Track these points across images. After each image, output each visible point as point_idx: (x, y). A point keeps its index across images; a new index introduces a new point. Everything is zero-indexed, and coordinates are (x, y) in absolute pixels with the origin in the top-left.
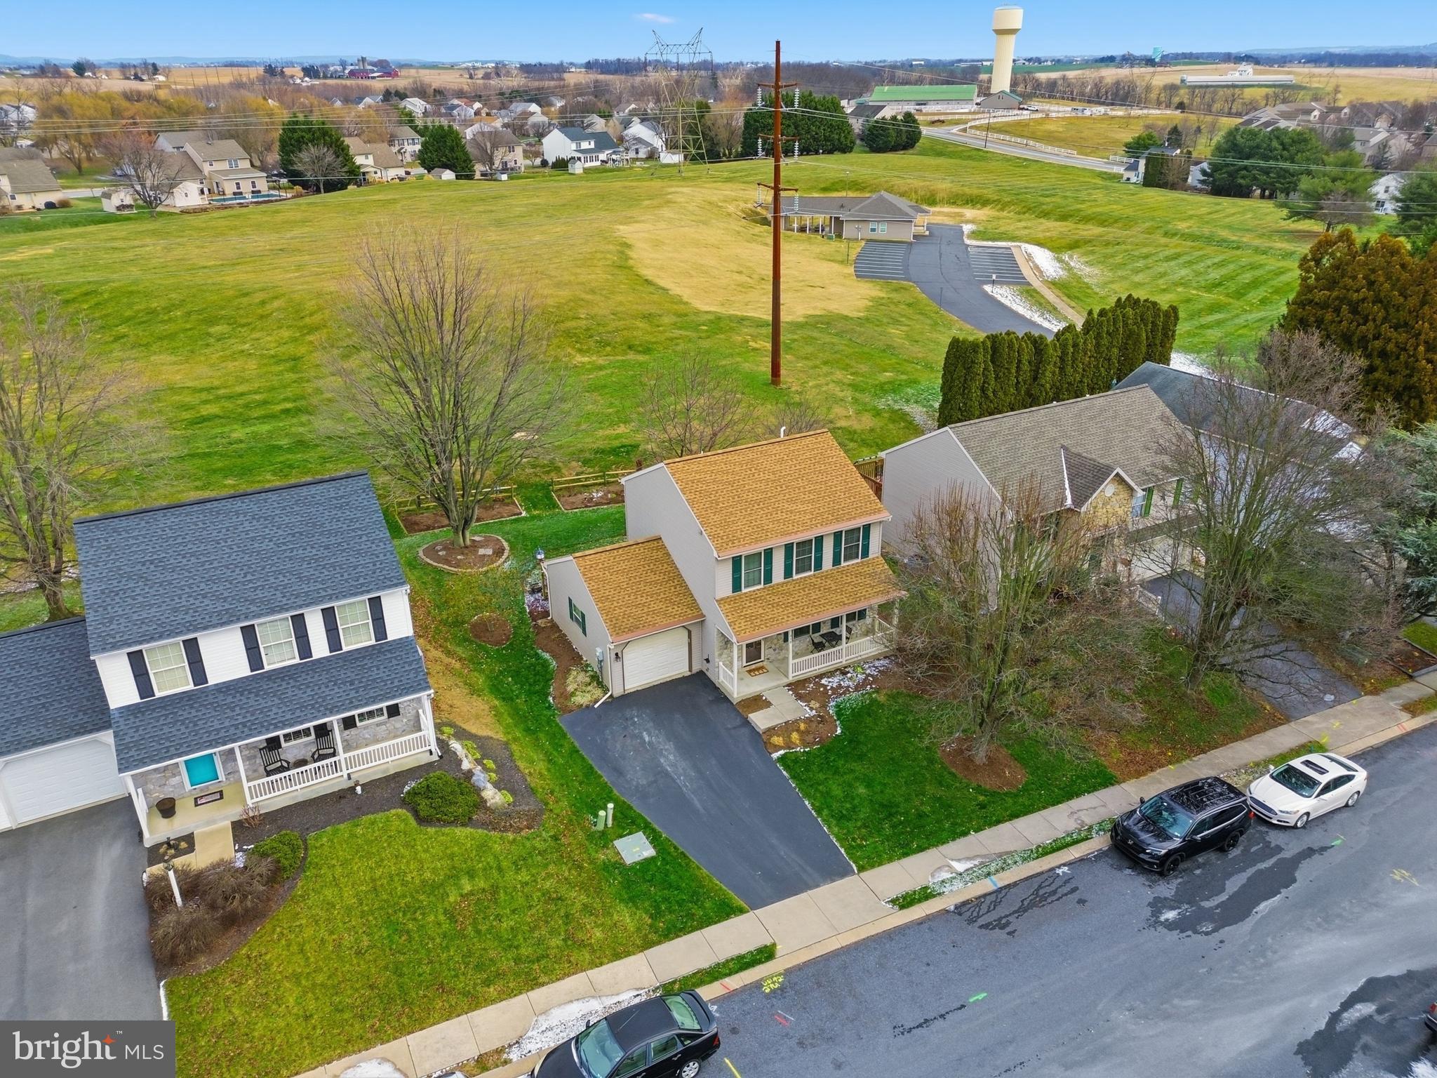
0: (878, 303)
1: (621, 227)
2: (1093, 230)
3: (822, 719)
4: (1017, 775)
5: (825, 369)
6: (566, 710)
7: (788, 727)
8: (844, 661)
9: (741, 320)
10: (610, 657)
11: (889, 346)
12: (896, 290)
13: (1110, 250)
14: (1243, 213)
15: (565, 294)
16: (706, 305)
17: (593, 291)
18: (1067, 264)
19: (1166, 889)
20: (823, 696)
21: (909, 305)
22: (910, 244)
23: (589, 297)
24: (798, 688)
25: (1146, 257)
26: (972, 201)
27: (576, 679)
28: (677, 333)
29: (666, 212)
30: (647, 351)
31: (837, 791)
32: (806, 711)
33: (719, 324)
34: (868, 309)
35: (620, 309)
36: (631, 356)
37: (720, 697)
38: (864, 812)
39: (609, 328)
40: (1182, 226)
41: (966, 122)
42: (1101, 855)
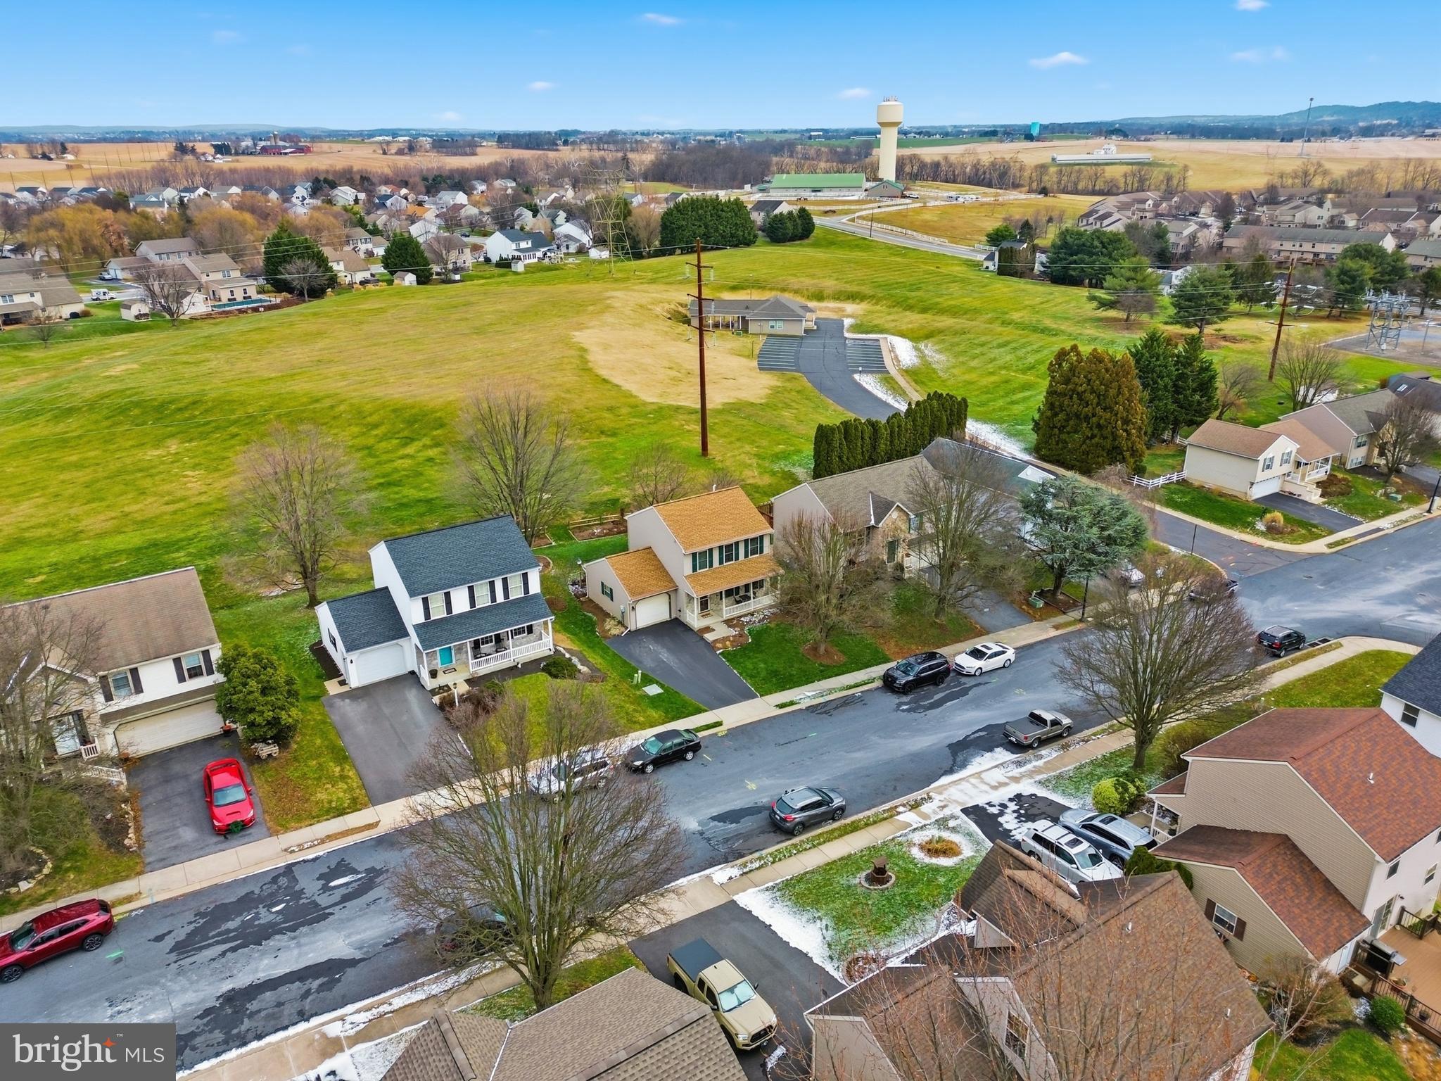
0: (776, 391)
1: (577, 334)
2: (946, 322)
3: (741, 636)
4: (840, 658)
5: (738, 444)
6: (606, 638)
7: (724, 639)
8: (752, 608)
9: (678, 409)
10: (629, 609)
11: (782, 426)
12: (789, 380)
13: (957, 340)
14: (1068, 302)
15: (550, 394)
16: (649, 397)
17: (568, 391)
18: (922, 352)
19: (905, 699)
20: (742, 626)
21: (798, 392)
22: (802, 338)
23: (568, 396)
24: (729, 623)
25: (982, 345)
26: (853, 297)
27: (609, 624)
28: (633, 420)
29: (609, 318)
30: (614, 435)
31: (750, 666)
32: (733, 632)
33: (662, 413)
34: (768, 397)
35: (590, 404)
36: (603, 439)
37: (687, 628)
38: (763, 674)
39: (586, 419)
40: (1016, 316)
41: (854, 212)
42: (878, 689)
